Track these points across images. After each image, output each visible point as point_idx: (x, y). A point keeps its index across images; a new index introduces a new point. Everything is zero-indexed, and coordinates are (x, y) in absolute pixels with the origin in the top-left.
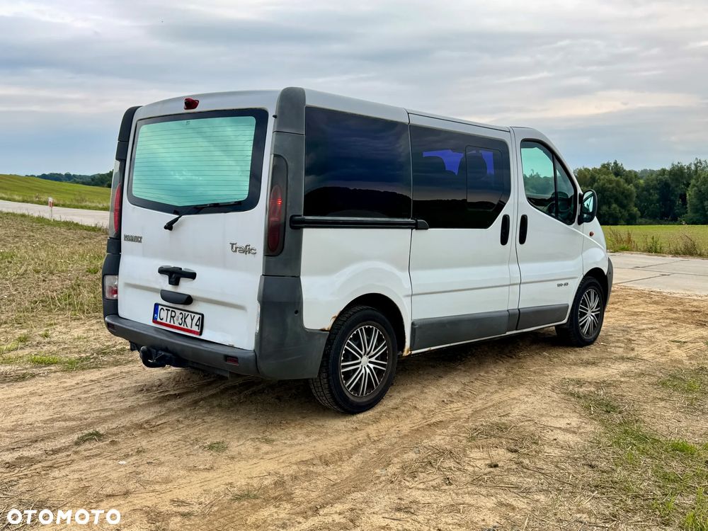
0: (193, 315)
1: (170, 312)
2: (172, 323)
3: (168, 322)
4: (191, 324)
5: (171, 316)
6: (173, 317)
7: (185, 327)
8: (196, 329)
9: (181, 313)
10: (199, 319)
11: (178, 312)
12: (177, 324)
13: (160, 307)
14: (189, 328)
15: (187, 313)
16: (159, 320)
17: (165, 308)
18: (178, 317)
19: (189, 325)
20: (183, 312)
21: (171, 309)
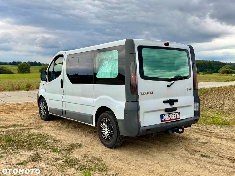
0: (176, 113)
1: (168, 116)
2: (170, 119)
3: (168, 119)
4: (176, 116)
5: (169, 117)
6: (170, 117)
7: (175, 118)
8: (178, 117)
9: (172, 114)
10: (179, 114)
11: (171, 114)
12: (171, 119)
13: (163, 115)
14: (176, 118)
15: (174, 114)
16: (164, 120)
17: (165, 115)
18: (171, 116)
19: (176, 117)
20: (173, 114)
21: (168, 114)
